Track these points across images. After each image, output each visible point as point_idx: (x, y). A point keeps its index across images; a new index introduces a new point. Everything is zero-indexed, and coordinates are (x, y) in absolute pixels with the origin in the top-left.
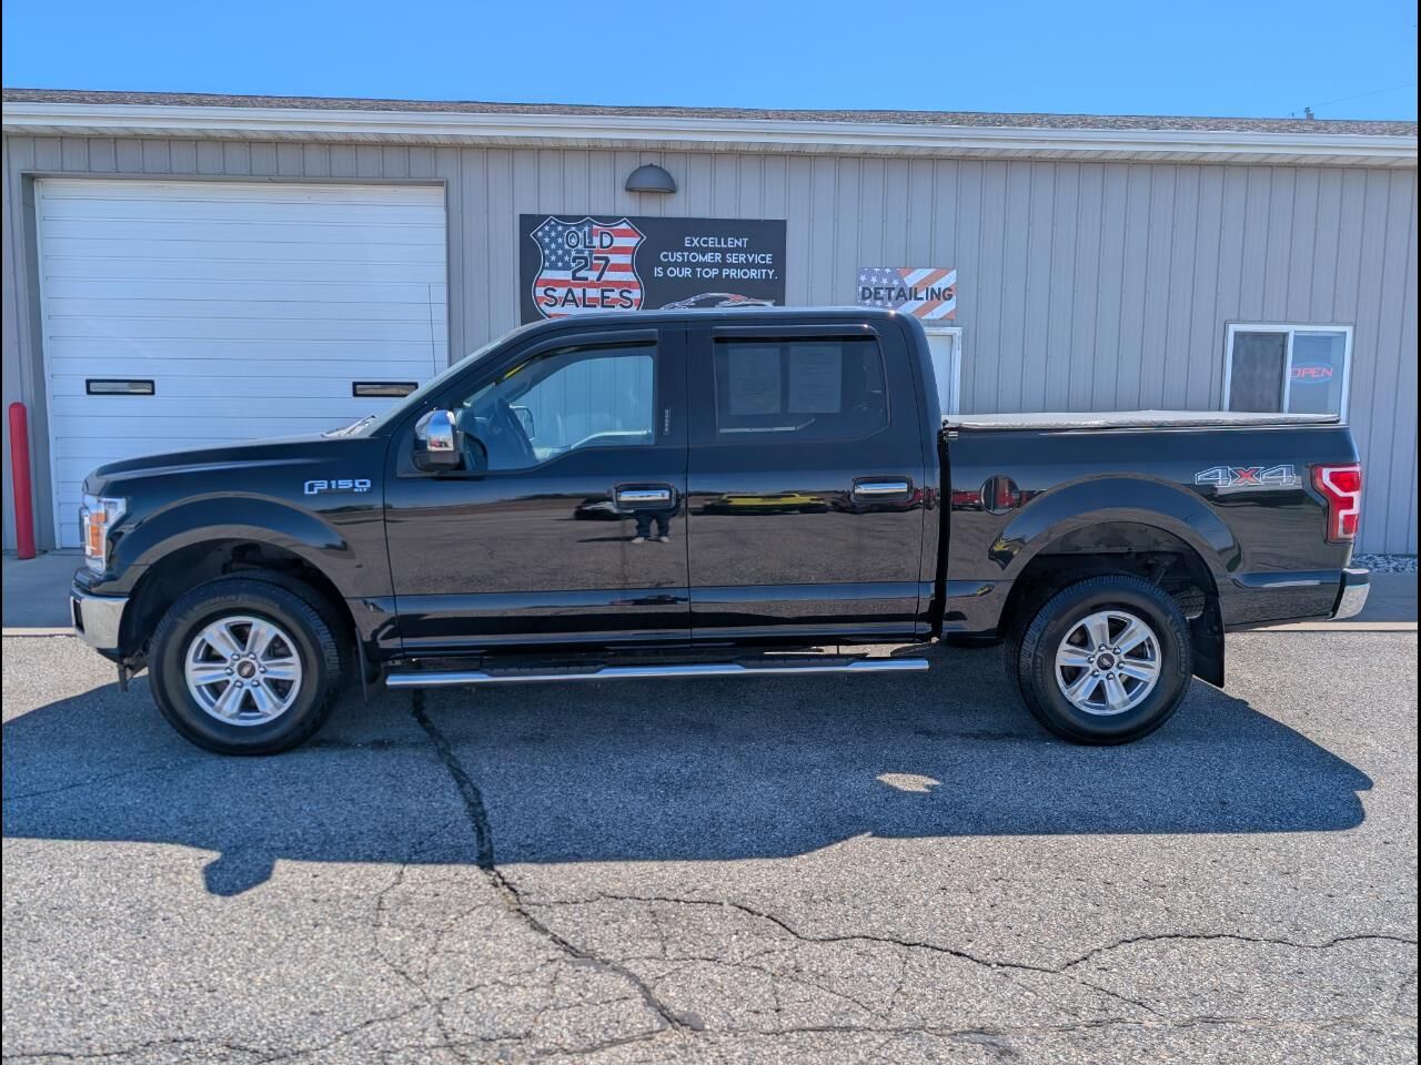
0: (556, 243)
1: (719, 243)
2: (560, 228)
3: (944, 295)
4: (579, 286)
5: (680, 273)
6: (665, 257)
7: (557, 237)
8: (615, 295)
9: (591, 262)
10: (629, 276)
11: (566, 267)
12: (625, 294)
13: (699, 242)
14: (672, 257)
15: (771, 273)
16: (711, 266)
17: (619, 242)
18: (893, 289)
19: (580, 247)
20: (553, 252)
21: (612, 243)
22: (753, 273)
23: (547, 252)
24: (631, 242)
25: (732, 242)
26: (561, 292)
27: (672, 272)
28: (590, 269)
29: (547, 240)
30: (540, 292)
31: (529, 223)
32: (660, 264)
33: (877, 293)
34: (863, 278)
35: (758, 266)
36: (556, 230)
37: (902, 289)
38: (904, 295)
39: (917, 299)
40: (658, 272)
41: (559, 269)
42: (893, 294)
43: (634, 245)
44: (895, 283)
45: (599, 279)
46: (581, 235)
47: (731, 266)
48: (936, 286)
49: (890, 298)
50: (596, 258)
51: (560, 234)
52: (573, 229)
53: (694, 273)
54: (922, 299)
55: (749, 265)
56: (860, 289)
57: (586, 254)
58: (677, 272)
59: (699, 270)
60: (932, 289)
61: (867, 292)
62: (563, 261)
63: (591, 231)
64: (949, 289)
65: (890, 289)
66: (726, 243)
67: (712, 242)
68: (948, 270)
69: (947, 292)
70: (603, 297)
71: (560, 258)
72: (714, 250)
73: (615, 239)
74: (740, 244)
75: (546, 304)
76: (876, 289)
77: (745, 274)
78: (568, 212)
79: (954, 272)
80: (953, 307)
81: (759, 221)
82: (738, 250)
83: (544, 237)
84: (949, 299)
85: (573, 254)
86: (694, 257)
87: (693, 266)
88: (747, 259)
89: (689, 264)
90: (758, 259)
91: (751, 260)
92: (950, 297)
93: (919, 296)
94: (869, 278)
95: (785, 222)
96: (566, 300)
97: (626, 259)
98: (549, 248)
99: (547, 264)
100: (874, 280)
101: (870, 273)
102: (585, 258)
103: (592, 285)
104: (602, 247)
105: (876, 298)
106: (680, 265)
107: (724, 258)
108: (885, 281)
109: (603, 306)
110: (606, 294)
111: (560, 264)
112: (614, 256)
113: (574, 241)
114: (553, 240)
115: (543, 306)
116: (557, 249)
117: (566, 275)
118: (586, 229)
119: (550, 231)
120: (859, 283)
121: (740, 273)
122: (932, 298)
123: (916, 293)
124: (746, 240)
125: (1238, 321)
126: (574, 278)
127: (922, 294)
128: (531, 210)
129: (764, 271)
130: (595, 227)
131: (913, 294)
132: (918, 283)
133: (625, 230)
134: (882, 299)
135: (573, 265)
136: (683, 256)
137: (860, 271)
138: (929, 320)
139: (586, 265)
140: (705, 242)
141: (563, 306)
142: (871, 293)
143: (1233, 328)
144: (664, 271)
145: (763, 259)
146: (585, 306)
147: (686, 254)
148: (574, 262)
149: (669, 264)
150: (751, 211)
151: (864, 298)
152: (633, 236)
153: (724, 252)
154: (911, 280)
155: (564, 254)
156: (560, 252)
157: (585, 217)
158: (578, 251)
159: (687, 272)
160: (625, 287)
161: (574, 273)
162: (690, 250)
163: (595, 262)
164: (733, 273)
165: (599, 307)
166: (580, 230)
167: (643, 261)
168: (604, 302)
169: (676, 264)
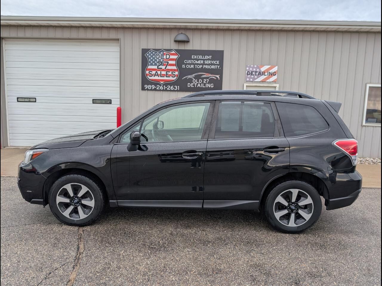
0: (152, 57)
1: (203, 57)
2: (154, 53)
3: (274, 74)
4: (159, 70)
5: (190, 67)
6: (186, 62)
7: (153, 55)
8: (170, 73)
9: (163, 63)
10: (174, 68)
11: (156, 65)
12: (173, 73)
13: (196, 57)
14: (188, 62)
15: (218, 67)
16: (200, 64)
17: (172, 57)
18: (257, 72)
19: (160, 58)
20: (152, 60)
21: (169, 57)
22: (213, 67)
23: (150, 60)
24: (175, 57)
25: (207, 57)
26: (154, 72)
27: (188, 66)
28: (163, 65)
29: (150, 56)
30: (147, 72)
31: (145, 51)
32: (184, 64)
33: (252, 73)
34: (248, 68)
35: (215, 65)
36: (153, 53)
37: (260, 72)
38: (261, 74)
39: (264, 75)
40: (184, 66)
41: (153, 65)
42: (257, 74)
43: (176, 58)
44: (258, 70)
45: (165, 68)
46: (160, 55)
47: (206, 64)
48: (271, 71)
49: (256, 75)
50: (165, 62)
51: (154, 55)
52: (158, 53)
53: (195, 67)
54: (266, 75)
55: (212, 64)
56: (247, 72)
57: (162, 60)
58: (189, 66)
59: (196, 66)
60: (270, 72)
61: (249, 73)
62: (154, 63)
63: (163, 53)
64: (275, 72)
65: (256, 72)
66: (205, 57)
67: (200, 57)
68: (275, 66)
69: (275, 73)
70: (167, 74)
71: (154, 62)
72: (201, 60)
73: (170, 56)
74: (209, 58)
75: (149, 76)
76: (251, 72)
77: (210, 67)
78: (157, 48)
79: (277, 67)
80: (276, 78)
81: (215, 51)
82: (208, 59)
83: (149, 55)
84: (275, 75)
85: (158, 60)
86: (195, 62)
87: (194, 64)
88: (211, 62)
89: (193, 64)
90: (215, 62)
91: (212, 63)
92: (275, 74)
93: (265, 74)
94: (249, 68)
95: (223, 51)
96: (155, 75)
97: (174, 62)
98: (150, 59)
99: (150, 64)
100: (251, 69)
101: (250, 67)
102: (161, 62)
103: (163, 70)
104: (166, 58)
105: (251, 75)
106: (190, 64)
107: (204, 62)
108: (254, 70)
109: (166, 77)
110: (167, 73)
111: (154, 64)
112: (170, 61)
113: (158, 57)
114: (152, 56)
115: (148, 77)
116: (153, 59)
117: (156, 67)
118: (162, 53)
119: (151, 54)
120: (246, 70)
121: (209, 67)
122: (269, 75)
123: (264, 74)
124: (211, 56)
125: (370, 83)
126: (158, 68)
127: (266, 74)
128: (145, 47)
129: (216, 66)
130: (164, 52)
131: (263, 73)
132: (265, 70)
133: (173, 53)
134: (253, 75)
135: (158, 64)
136: (191, 61)
137: (247, 66)
138: (268, 82)
139: (161, 64)
140: (198, 57)
141: (154, 76)
142: (250, 73)
143: (368, 86)
144: (185, 66)
145: (216, 62)
146: (161, 77)
147: (192, 61)
148: (158, 63)
149: (187, 64)
150: (213, 48)
151: (248, 75)
152: (176, 55)
153: (204, 60)
154: (263, 69)
155: (155, 61)
156: (154, 60)
157: (161, 49)
158: (159, 60)
159: (192, 66)
160: (174, 71)
161: (158, 66)
162: (194, 59)
163: (164, 63)
164: (207, 67)
165: (165, 77)
166: (160, 53)
167: (179, 63)
168: (167, 75)
169: (189, 64)
